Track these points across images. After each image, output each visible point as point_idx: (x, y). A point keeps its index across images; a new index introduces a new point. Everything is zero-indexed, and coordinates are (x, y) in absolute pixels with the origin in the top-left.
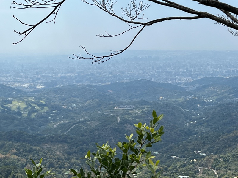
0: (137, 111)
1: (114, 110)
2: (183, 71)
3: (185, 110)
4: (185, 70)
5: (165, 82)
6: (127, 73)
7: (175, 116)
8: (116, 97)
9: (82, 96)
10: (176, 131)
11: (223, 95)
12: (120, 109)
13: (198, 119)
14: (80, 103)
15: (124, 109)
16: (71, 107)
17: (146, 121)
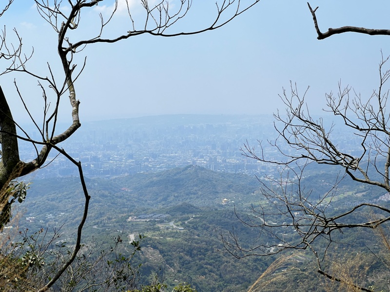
0: (172, 224)
1: (127, 223)
2: (271, 152)
3: (270, 222)
4: (276, 151)
5: (236, 171)
6: (163, 156)
7: (247, 233)
8: (136, 200)
9: (67, 199)
10: (247, 260)
11: (345, 195)
12: (138, 220)
13: (293, 238)
14: (62, 212)
15: (146, 221)
16: (44, 220)
17: (186, 241)
